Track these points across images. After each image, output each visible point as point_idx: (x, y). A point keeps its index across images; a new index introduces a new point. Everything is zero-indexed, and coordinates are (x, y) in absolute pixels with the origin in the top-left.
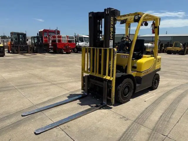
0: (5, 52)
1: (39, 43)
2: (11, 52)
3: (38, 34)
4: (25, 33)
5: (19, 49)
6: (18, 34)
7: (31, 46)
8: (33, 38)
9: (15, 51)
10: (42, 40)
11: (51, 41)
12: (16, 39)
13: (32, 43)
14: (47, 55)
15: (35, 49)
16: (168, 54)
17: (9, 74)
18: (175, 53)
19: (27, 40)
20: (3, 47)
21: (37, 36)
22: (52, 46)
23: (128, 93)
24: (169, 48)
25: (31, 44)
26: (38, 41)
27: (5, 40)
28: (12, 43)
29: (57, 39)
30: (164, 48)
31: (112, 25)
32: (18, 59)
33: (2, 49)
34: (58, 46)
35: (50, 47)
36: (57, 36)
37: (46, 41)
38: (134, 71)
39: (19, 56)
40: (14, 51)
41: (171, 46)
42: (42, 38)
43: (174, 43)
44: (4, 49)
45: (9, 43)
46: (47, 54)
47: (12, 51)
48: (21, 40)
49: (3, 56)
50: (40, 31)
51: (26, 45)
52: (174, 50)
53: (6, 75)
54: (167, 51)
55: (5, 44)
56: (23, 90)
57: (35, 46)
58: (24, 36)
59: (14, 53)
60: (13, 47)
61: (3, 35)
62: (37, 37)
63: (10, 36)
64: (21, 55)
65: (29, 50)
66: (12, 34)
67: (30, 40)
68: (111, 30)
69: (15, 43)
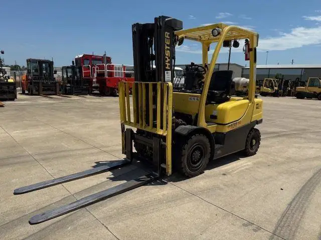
0: (17, 93)
1: (76, 77)
2: (26, 92)
3: (73, 62)
4: (51, 61)
5: (41, 88)
6: (41, 62)
7: (62, 84)
8: (65, 69)
9: (34, 91)
10: (81, 72)
11: (95, 75)
12: (36, 70)
13: (63, 77)
14: (89, 98)
15: (67, 88)
16: (297, 98)
17: (23, 131)
18: (310, 96)
19: (56, 72)
20: (14, 85)
21: (72, 65)
22: (97, 82)
23: (200, 160)
24: (300, 88)
25: (61, 79)
26: (74, 73)
27: (17, 73)
28: (30, 77)
29: (106, 71)
30: (289, 89)
31: (168, 45)
32: (39, 105)
33: (12, 87)
34: (108, 84)
35: (93, 85)
36: (106, 65)
37: (87, 74)
38: (212, 124)
39: (41, 100)
40: (32, 91)
41: (303, 84)
42: (80, 68)
43: (309, 80)
44: (15, 88)
45: (24, 78)
46: (88, 96)
47: (29, 91)
48: (44, 72)
49: (12, 100)
50: (77, 57)
51: (53, 80)
52: (308, 92)
53: (17, 134)
54: (296, 93)
55: (18, 78)
56: (48, 164)
57: (69, 82)
58: (49, 66)
59: (32, 94)
60: (31, 84)
61: (14, 64)
62: (73, 68)
63: (26, 66)
64: (44, 99)
65: (58, 90)
66: (29, 61)
67: (59, 73)
68: (167, 55)
69: (35, 77)
